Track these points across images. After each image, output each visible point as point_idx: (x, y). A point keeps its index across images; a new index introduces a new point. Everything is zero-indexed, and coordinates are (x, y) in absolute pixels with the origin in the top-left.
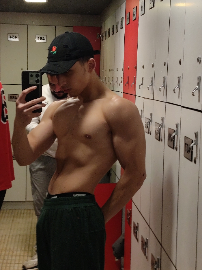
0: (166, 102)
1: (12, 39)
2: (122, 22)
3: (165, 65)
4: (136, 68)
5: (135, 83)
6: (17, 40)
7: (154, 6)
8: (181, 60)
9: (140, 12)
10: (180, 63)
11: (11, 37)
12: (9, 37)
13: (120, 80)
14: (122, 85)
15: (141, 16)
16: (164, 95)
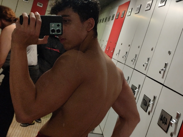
0: (134, 69)
2: (113, 17)
4: (116, 43)
5: (114, 52)
8: (153, 48)
13: (104, 46)
14: (104, 49)
15: (128, 16)
16: (133, 64)
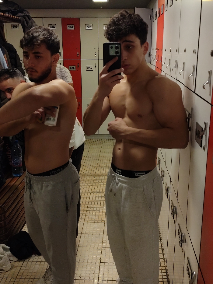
0: (177, 80)
1: (88, 28)
2: (156, 14)
3: (177, 51)
4: (162, 50)
5: (162, 62)
6: (91, 28)
7: (172, 5)
8: (185, 49)
9: (165, 9)
10: (185, 51)
11: (87, 27)
12: (86, 27)
13: (154, 57)
14: (155, 61)
15: (166, 11)
16: (176, 74)
